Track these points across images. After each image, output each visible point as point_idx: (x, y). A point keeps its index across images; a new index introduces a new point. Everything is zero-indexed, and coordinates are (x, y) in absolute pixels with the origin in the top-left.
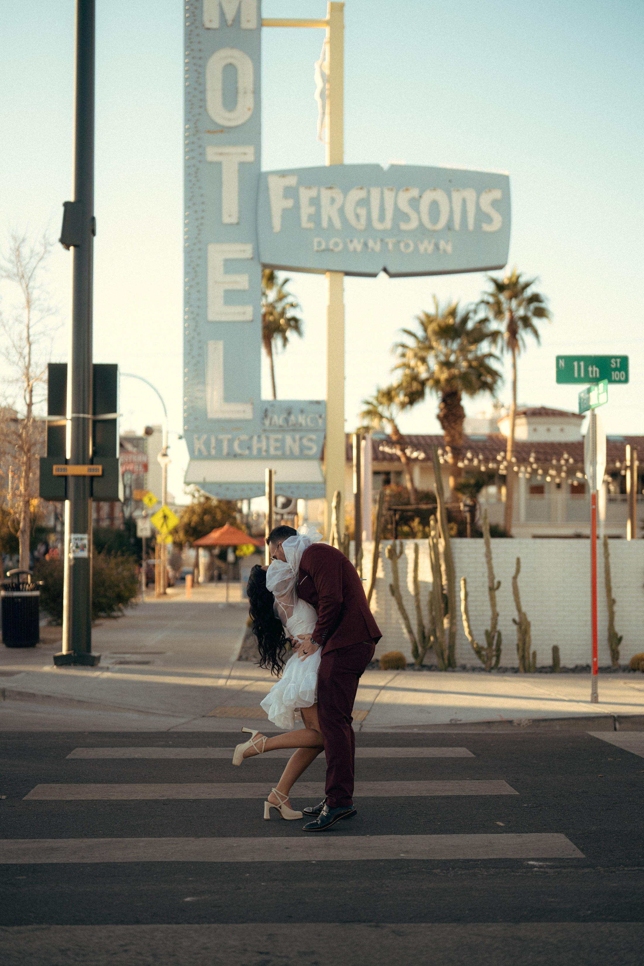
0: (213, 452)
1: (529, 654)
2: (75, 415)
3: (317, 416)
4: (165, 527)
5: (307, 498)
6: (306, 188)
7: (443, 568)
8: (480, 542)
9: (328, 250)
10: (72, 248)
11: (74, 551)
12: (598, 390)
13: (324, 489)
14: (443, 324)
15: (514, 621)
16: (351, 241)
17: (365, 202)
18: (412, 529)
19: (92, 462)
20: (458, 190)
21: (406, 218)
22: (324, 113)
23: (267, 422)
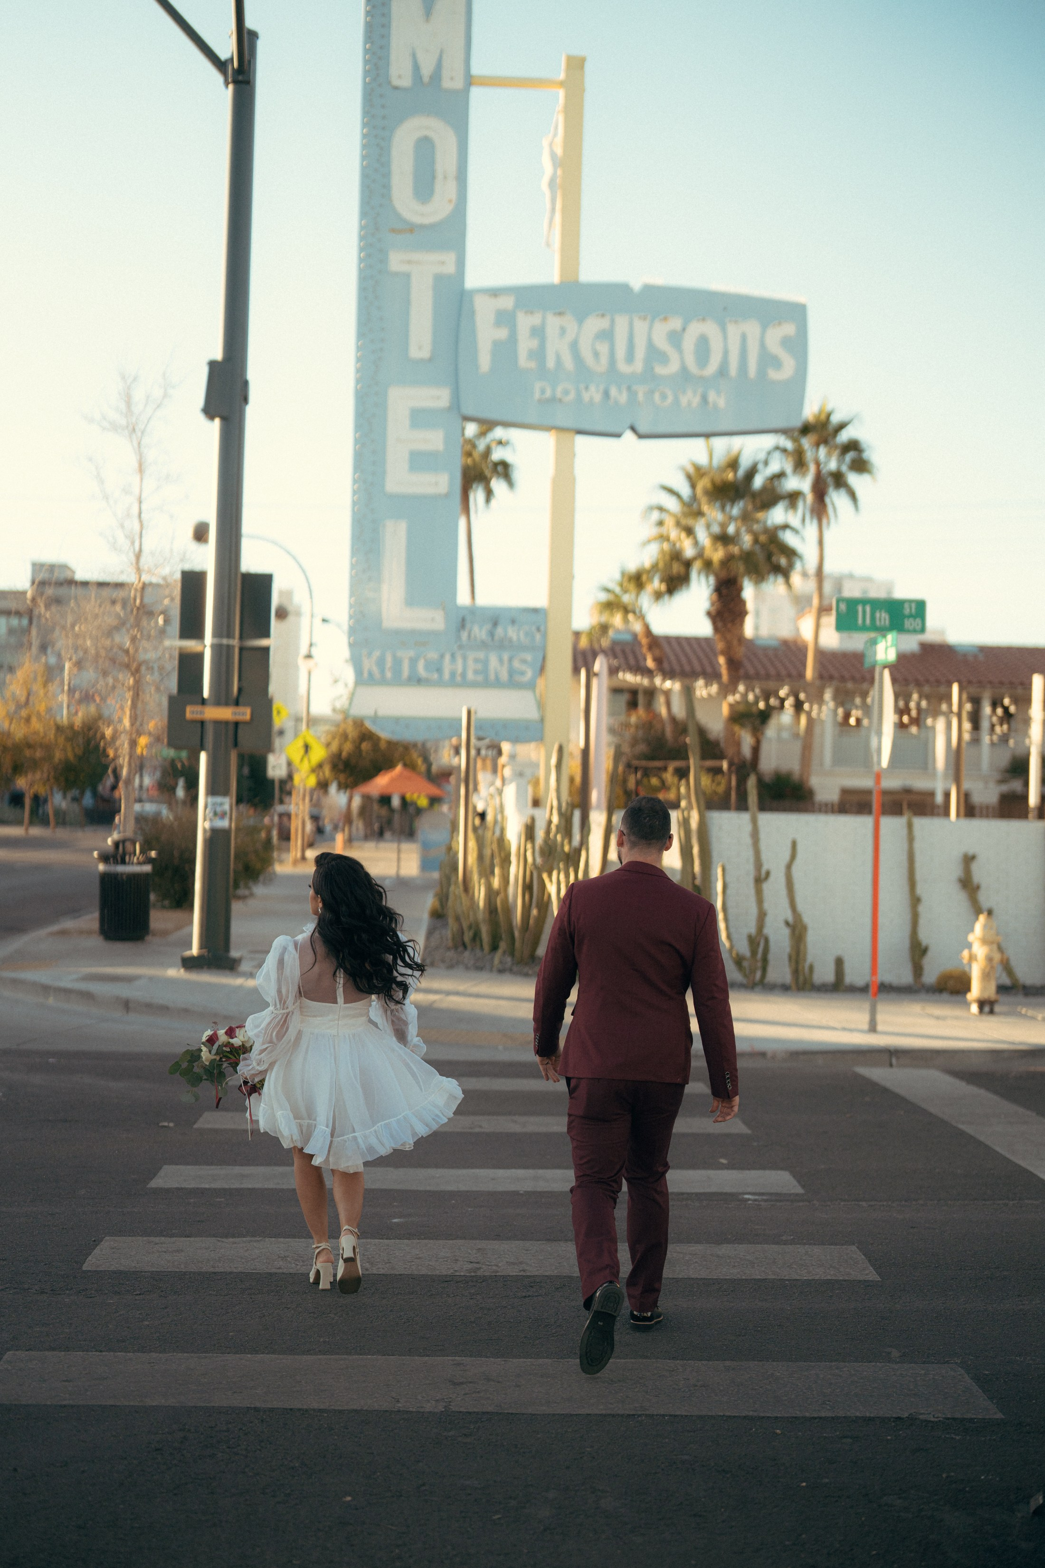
0: (389, 675)
1: (803, 967)
2: (216, 641)
3: (534, 628)
4: (306, 761)
5: (515, 740)
6: (526, 312)
7: (696, 850)
8: (744, 818)
9: (553, 400)
10: (217, 421)
11: (211, 820)
12: (886, 642)
13: (542, 730)
14: (718, 480)
15: (787, 923)
16: (587, 388)
17: (607, 335)
18: (663, 782)
19: (237, 703)
20: (736, 322)
21: (664, 358)
22: (553, 210)
23: (464, 635)
